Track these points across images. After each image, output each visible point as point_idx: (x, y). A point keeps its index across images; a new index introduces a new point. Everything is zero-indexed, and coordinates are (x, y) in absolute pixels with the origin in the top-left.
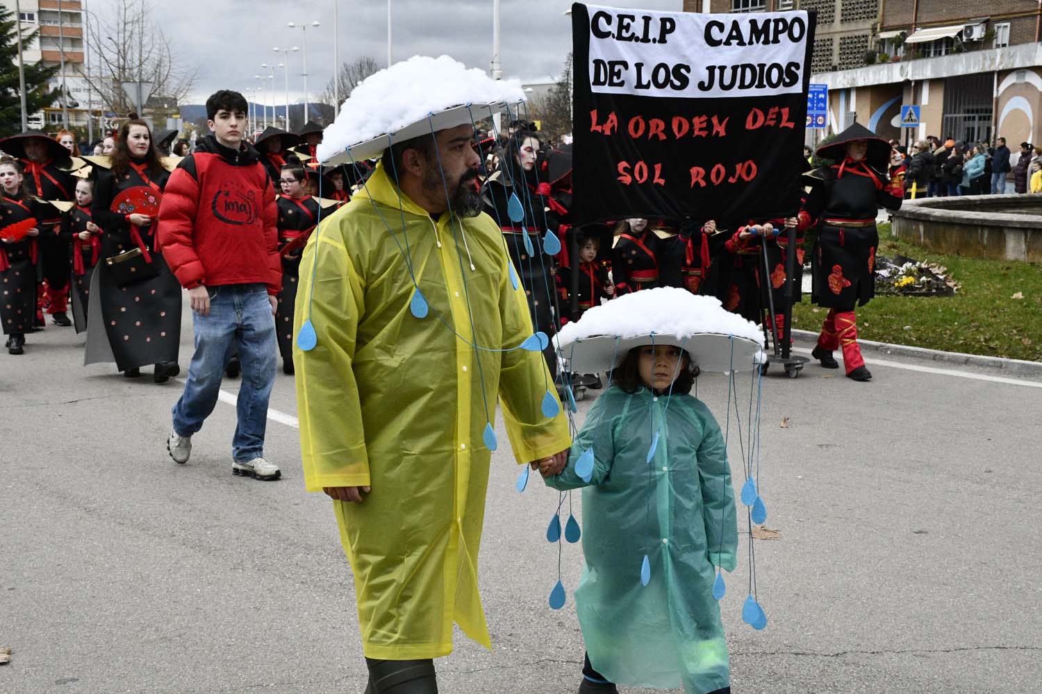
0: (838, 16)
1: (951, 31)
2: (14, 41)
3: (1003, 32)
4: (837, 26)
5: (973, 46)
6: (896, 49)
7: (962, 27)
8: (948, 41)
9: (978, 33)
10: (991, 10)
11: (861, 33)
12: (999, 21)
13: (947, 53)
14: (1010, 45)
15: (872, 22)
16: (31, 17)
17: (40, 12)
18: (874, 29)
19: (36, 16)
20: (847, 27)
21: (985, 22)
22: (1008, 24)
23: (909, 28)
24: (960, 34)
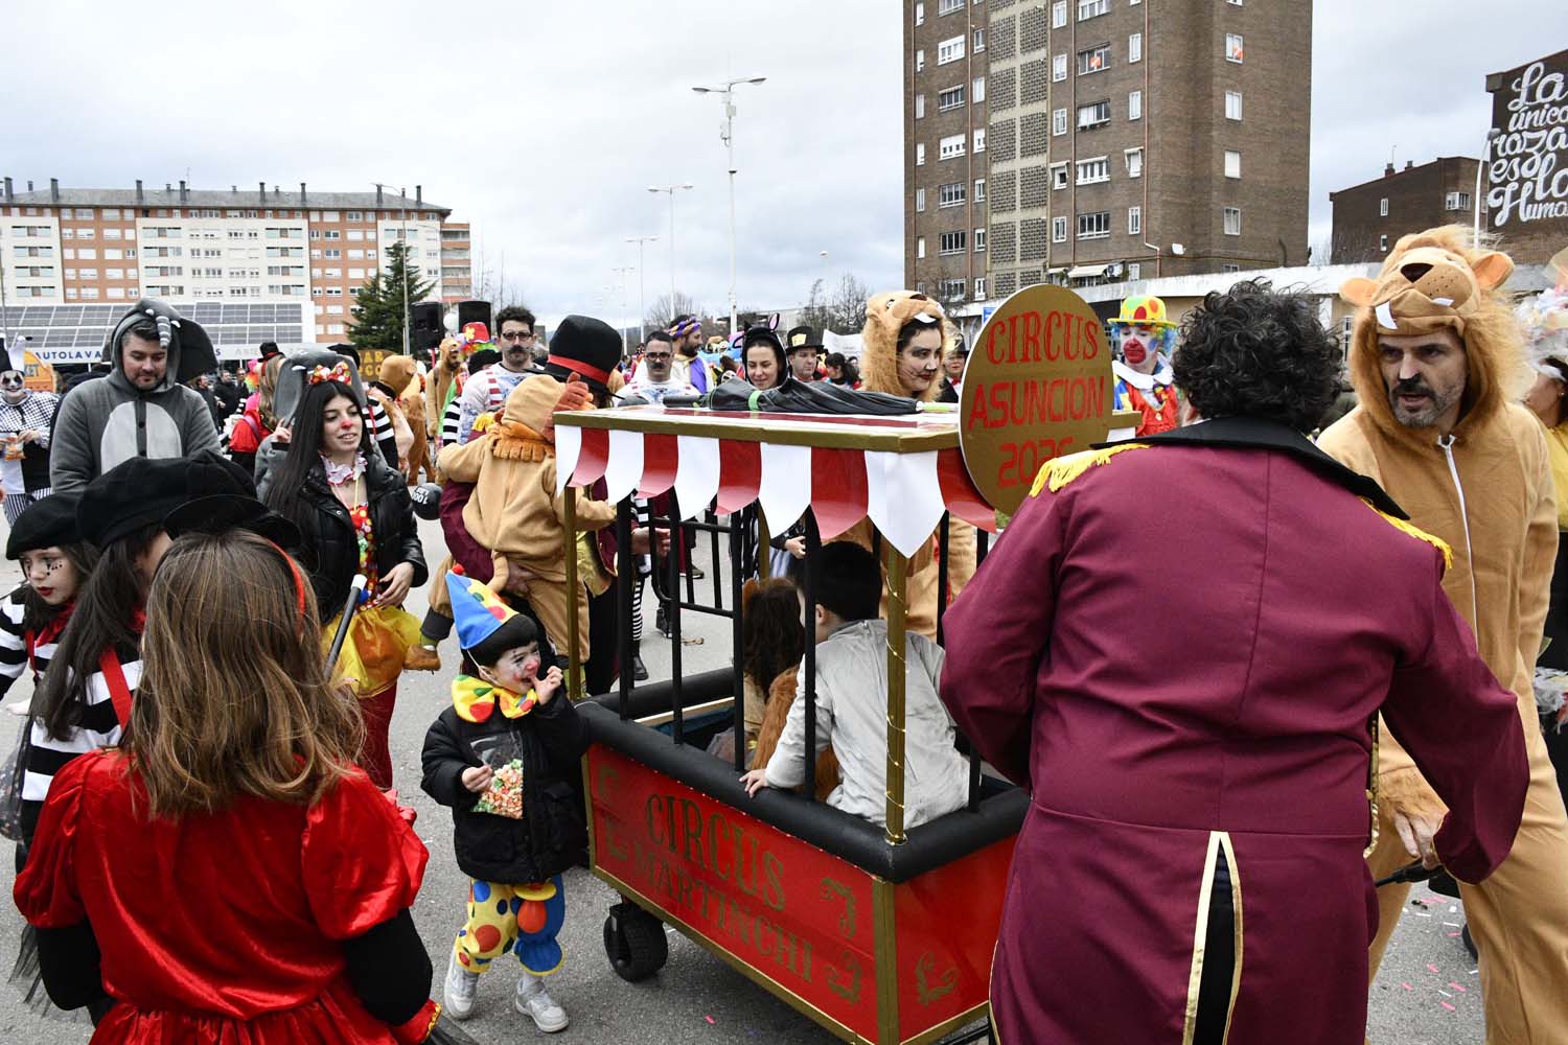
0: (1018, 257)
1: (1098, 270)
2: (419, 291)
3: (1135, 270)
4: (1018, 264)
5: (1114, 280)
6: (1061, 281)
7: (1106, 266)
8: (1098, 277)
9: (1118, 271)
10: (1126, 255)
11: (1035, 269)
12: (1131, 263)
13: (1097, 284)
14: (1141, 278)
15: (1043, 261)
16: (436, 272)
17: (443, 269)
18: (1045, 267)
19: (440, 272)
20: (1024, 264)
21: (1123, 263)
22: (1138, 265)
23: (1069, 266)
24: (1105, 271)
